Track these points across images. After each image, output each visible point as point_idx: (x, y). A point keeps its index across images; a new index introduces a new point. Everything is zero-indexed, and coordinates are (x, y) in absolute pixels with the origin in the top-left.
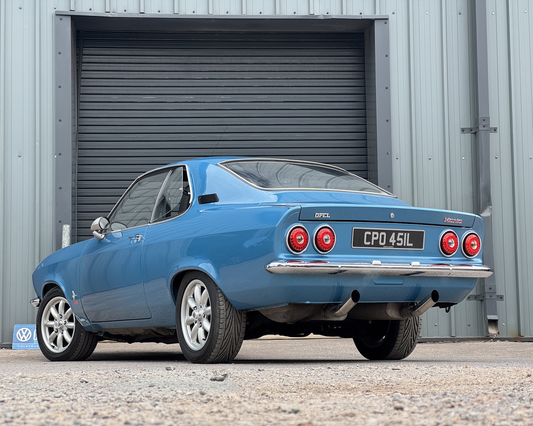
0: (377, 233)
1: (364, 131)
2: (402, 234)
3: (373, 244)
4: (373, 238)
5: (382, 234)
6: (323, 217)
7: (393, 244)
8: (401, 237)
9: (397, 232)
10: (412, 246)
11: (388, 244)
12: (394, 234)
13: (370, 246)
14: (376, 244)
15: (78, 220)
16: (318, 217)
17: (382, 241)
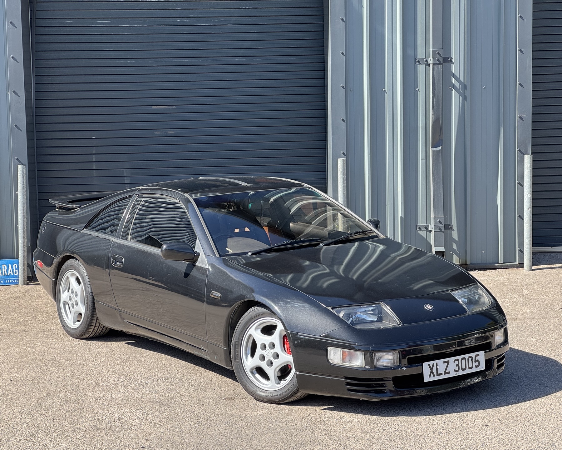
1: (321, 54)
15: (37, 147)
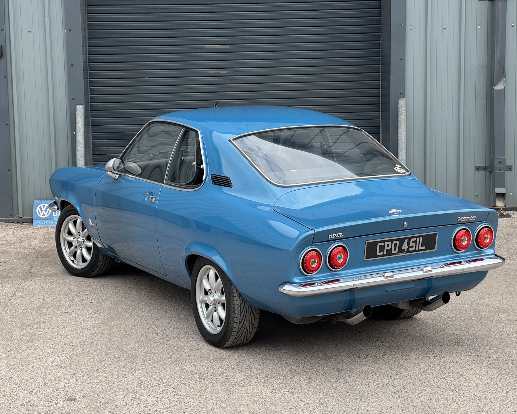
0: (390, 243)
2: (415, 239)
3: (385, 253)
4: (386, 248)
5: (394, 242)
6: (337, 237)
7: (406, 250)
8: (413, 242)
9: (409, 239)
10: (425, 248)
11: (401, 251)
12: (407, 240)
13: (383, 255)
14: (389, 252)
15: (90, 87)
16: (331, 238)
17: (395, 249)
